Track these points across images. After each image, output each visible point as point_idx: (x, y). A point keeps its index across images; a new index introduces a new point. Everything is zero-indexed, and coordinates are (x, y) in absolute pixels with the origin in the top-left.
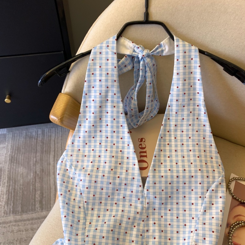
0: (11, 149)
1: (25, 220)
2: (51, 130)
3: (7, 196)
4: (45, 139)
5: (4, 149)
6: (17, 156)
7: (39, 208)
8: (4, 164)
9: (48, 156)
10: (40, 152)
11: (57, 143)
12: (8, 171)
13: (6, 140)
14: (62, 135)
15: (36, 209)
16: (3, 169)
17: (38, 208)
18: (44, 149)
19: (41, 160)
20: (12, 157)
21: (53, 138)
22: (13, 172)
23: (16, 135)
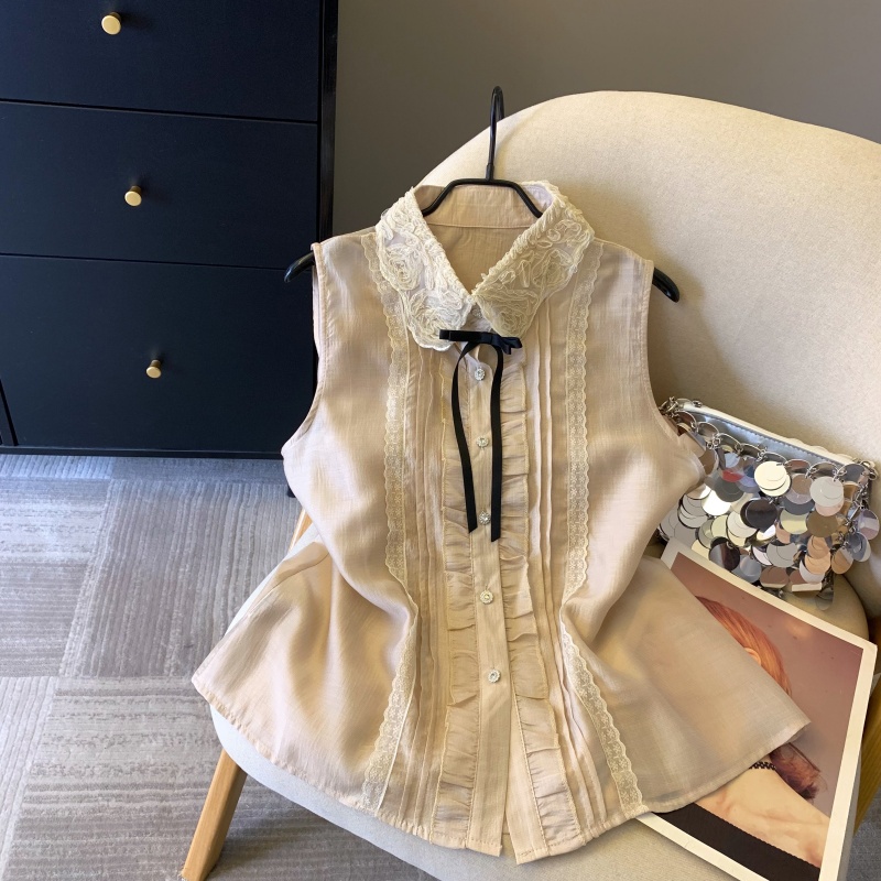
0: (116, 520)
1: (130, 693)
2: (231, 486)
3: (91, 630)
4: (212, 507)
5: (98, 517)
6: (132, 537)
7: (172, 670)
8: (96, 553)
9: (216, 549)
10: (194, 536)
11: (243, 520)
12: (103, 571)
13: (105, 496)
14: (259, 502)
15: (166, 671)
16: (90, 564)
17: (169, 670)
18: (207, 530)
19: (194, 555)
20: (118, 538)
21: (232, 507)
22: (115, 577)
23: (134, 487)
